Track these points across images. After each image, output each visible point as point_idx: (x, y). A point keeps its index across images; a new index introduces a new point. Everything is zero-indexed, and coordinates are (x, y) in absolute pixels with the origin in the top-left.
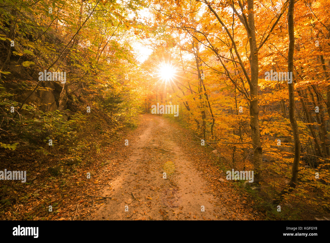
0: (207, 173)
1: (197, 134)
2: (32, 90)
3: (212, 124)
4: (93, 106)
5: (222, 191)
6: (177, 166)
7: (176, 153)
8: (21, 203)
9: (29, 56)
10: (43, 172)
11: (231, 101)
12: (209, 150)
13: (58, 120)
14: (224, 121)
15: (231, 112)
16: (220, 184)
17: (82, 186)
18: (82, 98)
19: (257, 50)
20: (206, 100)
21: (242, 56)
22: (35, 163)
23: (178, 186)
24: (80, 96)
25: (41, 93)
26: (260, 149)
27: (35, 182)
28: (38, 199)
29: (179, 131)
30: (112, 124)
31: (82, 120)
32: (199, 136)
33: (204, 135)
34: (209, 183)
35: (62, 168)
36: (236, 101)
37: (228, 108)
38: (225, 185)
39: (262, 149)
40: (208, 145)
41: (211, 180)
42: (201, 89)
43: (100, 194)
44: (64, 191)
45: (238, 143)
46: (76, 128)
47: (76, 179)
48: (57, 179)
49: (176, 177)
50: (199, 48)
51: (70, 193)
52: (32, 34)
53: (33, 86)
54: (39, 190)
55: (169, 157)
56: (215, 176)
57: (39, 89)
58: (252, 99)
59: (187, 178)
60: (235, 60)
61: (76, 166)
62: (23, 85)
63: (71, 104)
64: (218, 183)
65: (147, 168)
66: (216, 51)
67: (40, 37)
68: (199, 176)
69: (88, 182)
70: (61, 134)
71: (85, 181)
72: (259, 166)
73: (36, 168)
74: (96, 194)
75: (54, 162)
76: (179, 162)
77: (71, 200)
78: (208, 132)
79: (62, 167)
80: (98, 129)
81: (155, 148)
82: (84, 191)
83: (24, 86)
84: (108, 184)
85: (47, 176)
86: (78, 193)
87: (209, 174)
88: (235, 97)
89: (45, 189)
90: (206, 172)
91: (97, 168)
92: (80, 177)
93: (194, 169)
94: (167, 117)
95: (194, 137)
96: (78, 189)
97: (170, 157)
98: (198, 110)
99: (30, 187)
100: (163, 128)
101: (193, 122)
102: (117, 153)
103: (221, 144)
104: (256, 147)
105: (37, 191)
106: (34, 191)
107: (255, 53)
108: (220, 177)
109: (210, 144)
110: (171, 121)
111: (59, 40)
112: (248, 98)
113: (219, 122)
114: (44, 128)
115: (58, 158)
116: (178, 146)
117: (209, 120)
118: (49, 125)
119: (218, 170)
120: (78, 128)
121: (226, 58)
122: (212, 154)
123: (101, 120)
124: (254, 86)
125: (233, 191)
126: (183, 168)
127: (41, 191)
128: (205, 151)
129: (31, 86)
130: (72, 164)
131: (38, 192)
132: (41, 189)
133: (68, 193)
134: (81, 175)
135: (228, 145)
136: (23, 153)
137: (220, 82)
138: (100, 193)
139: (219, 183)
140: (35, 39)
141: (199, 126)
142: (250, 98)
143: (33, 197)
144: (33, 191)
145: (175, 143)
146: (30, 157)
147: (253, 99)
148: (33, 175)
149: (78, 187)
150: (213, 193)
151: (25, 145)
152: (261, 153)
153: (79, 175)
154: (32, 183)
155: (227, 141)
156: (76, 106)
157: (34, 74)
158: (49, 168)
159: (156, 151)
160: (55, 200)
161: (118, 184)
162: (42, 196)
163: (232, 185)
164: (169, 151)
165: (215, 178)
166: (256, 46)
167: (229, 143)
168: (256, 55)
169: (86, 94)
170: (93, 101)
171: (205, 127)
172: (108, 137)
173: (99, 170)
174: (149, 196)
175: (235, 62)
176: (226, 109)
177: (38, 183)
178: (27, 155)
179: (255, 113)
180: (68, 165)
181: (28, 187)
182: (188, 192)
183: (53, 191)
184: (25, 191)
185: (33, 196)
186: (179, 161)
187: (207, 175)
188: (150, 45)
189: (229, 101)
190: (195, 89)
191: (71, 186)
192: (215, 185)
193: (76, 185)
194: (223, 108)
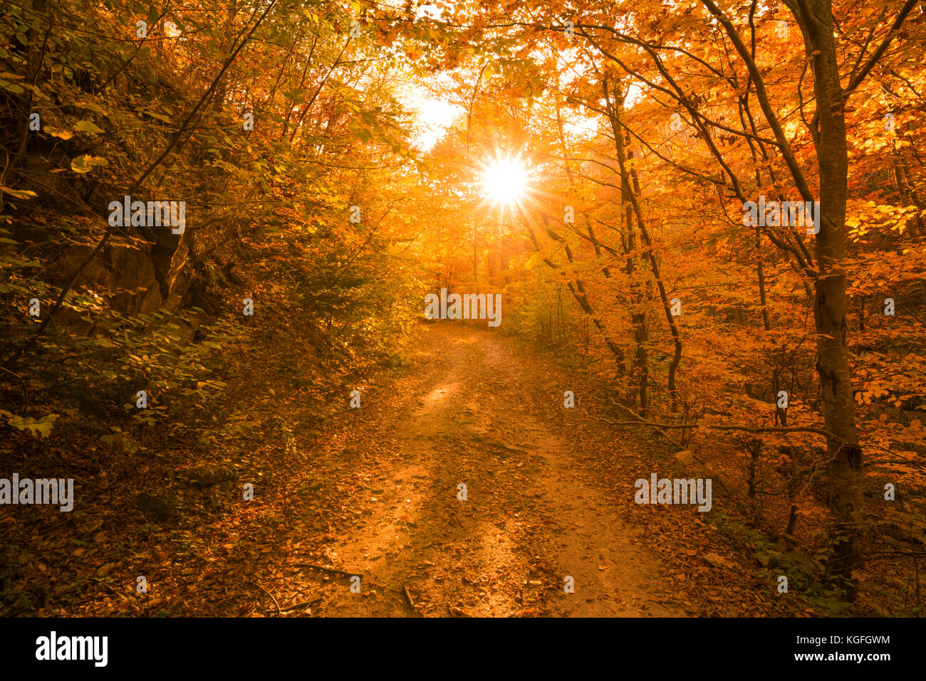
0: (662, 530)
1: (617, 393)
2: (88, 244)
3: (671, 359)
4: (271, 295)
5: (717, 599)
6: (552, 502)
7: (546, 456)
8: (61, 603)
9: (80, 141)
10: (123, 505)
11: (743, 278)
12: (662, 450)
13: (168, 341)
14: (717, 350)
15: (736, 316)
16: (711, 575)
17: (243, 559)
18: (238, 271)
19: (842, 97)
20: (648, 275)
21: (785, 120)
22: (100, 479)
23: (557, 573)
24: (231, 265)
25: (115, 256)
26: (853, 455)
27: (99, 538)
28: (110, 592)
29: (555, 383)
30: (331, 357)
31: (238, 342)
32: (623, 402)
33: (643, 397)
34: (668, 569)
35: (180, 496)
36: (761, 278)
37: (726, 306)
38: (729, 576)
39: (860, 452)
40: (658, 433)
41: (677, 557)
42: (632, 236)
43: (300, 589)
44: (188, 570)
45: (770, 430)
46: (220, 367)
47: (224, 535)
48: (164, 531)
49: (552, 542)
50: (623, 95)
51: (206, 578)
52: (89, 71)
53: (93, 232)
54: (113, 565)
55: (523, 473)
56: (688, 546)
57: (111, 243)
58: (823, 273)
59: (588, 548)
60: (758, 133)
61: (221, 490)
62: (64, 231)
63: (204, 290)
64: (703, 569)
65: (450, 506)
66: (690, 105)
67: (113, 79)
68: (633, 543)
69: (261, 546)
70: (175, 385)
71: (250, 543)
72: (852, 514)
73: (101, 494)
74: (287, 587)
75: (154, 476)
76: (558, 490)
77: (209, 601)
78: (656, 387)
79: (181, 492)
80: (289, 370)
81: (474, 440)
82: (248, 575)
83: (67, 232)
84: (323, 556)
85: (136, 520)
86: (231, 581)
87: (669, 536)
88: (756, 267)
89: (130, 562)
90: (657, 529)
91: (288, 500)
92: (236, 527)
93: (614, 516)
94: (510, 335)
95: (606, 404)
96: (229, 567)
97: (527, 471)
98: (622, 311)
99: (86, 552)
100: (498, 373)
101: (602, 351)
102: (349, 453)
103: (709, 431)
104: (840, 443)
105: (107, 567)
106: (98, 568)
107: (835, 109)
108: (707, 549)
109: (665, 428)
110: (524, 346)
111: (166, 86)
112: (810, 268)
113: (696, 352)
114: (124, 368)
115: (167, 462)
116: (553, 432)
117: (659, 345)
118: (141, 357)
119: (697, 521)
120: (225, 367)
121: (727, 129)
122: (673, 466)
123: (298, 343)
124: (831, 226)
125: (758, 601)
126: (572, 510)
127: (117, 569)
128: (650, 454)
129: (86, 232)
130: (209, 485)
131: (110, 573)
132: (118, 561)
133: (200, 579)
134: (237, 523)
135: (734, 434)
136: (62, 444)
137: (703, 211)
138: (299, 585)
139: (707, 569)
140: (98, 86)
141: (622, 367)
142: (816, 269)
143: (96, 587)
144: (93, 566)
145: (542, 424)
146: (83, 458)
147: (829, 271)
148: (93, 514)
149: (229, 562)
150: (686, 603)
151: (68, 420)
152: (858, 468)
153: (231, 522)
154: (92, 541)
155: (725, 419)
156: (220, 297)
157: (95, 196)
158: (140, 495)
159: (478, 449)
160: (159, 601)
161: (355, 558)
162: (121, 586)
163: (753, 577)
164: (522, 449)
165: (692, 553)
166: (837, 83)
167: (736, 428)
168: (839, 113)
169: (248, 257)
170: (272, 281)
171: (645, 370)
172: (320, 398)
173: (292, 507)
174: (460, 605)
175: (759, 140)
176: (721, 307)
177: (108, 542)
178: (74, 451)
179: (835, 324)
180: (198, 487)
181: (78, 552)
182: (595, 597)
183: (153, 569)
184: (71, 564)
185: (95, 583)
186: (560, 485)
187: (661, 540)
188: (455, 91)
189: (733, 279)
190: (612, 237)
191: (209, 557)
192: (691, 575)
193: (223, 555)
194: (707, 304)
